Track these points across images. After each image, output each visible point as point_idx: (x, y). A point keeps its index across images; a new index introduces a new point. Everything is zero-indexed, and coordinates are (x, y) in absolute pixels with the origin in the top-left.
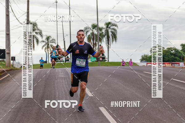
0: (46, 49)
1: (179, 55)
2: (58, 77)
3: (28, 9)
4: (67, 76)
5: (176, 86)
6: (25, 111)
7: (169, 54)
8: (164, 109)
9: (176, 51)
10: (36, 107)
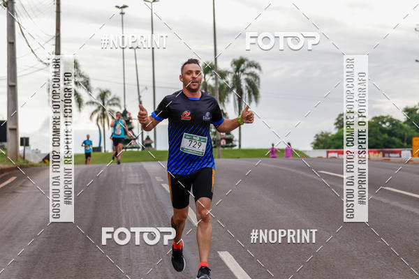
0: (100, 120)
1: (399, 133)
2: (125, 184)
3: (58, 30)
4: (146, 182)
5: (394, 203)
6: (49, 262)
7: (378, 131)
8: (364, 255)
9: (393, 125)
10: (76, 252)
